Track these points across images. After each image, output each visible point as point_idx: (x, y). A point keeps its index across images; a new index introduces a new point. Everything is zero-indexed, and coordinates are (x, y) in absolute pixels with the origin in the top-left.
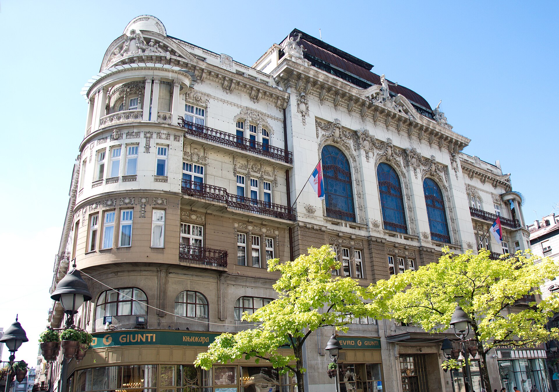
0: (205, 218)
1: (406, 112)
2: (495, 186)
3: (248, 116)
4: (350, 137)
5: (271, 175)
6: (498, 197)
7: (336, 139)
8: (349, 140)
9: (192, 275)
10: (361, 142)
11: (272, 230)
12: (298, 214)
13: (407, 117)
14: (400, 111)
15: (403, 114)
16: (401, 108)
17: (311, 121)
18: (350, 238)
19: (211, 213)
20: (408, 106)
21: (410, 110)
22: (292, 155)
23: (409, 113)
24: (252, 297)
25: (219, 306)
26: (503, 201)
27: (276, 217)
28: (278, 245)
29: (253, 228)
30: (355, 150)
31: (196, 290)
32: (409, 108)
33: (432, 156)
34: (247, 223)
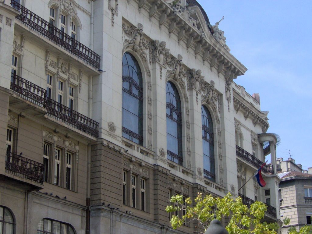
0: (18, 121)
1: (199, 27)
2: (255, 124)
3: (62, 4)
4: (147, 47)
5: (77, 79)
6: (256, 136)
7: (136, 47)
8: (146, 49)
9: (4, 187)
10: (157, 55)
11: (73, 145)
12: (103, 131)
13: (199, 32)
14: (194, 25)
15: (196, 29)
16: (195, 22)
17: (118, 21)
18: (140, 165)
19: (25, 115)
20: (201, 20)
21: (203, 25)
22: (100, 60)
23: (201, 29)
24: (52, 220)
25: (25, 226)
26: (259, 141)
27: (80, 129)
28: (77, 162)
29: (58, 139)
30: (150, 63)
31: (5, 205)
32: (202, 23)
33: (212, 82)
34: (53, 133)
